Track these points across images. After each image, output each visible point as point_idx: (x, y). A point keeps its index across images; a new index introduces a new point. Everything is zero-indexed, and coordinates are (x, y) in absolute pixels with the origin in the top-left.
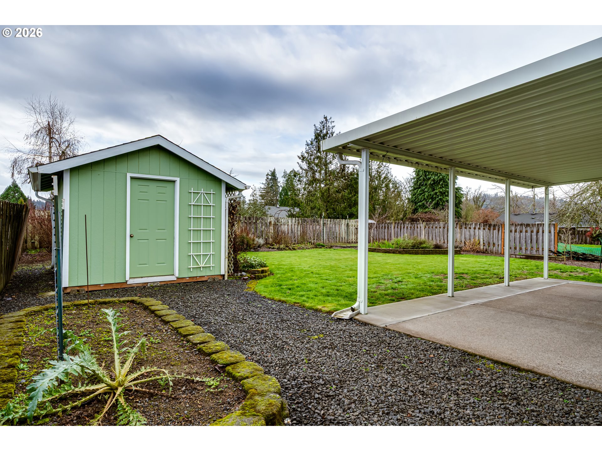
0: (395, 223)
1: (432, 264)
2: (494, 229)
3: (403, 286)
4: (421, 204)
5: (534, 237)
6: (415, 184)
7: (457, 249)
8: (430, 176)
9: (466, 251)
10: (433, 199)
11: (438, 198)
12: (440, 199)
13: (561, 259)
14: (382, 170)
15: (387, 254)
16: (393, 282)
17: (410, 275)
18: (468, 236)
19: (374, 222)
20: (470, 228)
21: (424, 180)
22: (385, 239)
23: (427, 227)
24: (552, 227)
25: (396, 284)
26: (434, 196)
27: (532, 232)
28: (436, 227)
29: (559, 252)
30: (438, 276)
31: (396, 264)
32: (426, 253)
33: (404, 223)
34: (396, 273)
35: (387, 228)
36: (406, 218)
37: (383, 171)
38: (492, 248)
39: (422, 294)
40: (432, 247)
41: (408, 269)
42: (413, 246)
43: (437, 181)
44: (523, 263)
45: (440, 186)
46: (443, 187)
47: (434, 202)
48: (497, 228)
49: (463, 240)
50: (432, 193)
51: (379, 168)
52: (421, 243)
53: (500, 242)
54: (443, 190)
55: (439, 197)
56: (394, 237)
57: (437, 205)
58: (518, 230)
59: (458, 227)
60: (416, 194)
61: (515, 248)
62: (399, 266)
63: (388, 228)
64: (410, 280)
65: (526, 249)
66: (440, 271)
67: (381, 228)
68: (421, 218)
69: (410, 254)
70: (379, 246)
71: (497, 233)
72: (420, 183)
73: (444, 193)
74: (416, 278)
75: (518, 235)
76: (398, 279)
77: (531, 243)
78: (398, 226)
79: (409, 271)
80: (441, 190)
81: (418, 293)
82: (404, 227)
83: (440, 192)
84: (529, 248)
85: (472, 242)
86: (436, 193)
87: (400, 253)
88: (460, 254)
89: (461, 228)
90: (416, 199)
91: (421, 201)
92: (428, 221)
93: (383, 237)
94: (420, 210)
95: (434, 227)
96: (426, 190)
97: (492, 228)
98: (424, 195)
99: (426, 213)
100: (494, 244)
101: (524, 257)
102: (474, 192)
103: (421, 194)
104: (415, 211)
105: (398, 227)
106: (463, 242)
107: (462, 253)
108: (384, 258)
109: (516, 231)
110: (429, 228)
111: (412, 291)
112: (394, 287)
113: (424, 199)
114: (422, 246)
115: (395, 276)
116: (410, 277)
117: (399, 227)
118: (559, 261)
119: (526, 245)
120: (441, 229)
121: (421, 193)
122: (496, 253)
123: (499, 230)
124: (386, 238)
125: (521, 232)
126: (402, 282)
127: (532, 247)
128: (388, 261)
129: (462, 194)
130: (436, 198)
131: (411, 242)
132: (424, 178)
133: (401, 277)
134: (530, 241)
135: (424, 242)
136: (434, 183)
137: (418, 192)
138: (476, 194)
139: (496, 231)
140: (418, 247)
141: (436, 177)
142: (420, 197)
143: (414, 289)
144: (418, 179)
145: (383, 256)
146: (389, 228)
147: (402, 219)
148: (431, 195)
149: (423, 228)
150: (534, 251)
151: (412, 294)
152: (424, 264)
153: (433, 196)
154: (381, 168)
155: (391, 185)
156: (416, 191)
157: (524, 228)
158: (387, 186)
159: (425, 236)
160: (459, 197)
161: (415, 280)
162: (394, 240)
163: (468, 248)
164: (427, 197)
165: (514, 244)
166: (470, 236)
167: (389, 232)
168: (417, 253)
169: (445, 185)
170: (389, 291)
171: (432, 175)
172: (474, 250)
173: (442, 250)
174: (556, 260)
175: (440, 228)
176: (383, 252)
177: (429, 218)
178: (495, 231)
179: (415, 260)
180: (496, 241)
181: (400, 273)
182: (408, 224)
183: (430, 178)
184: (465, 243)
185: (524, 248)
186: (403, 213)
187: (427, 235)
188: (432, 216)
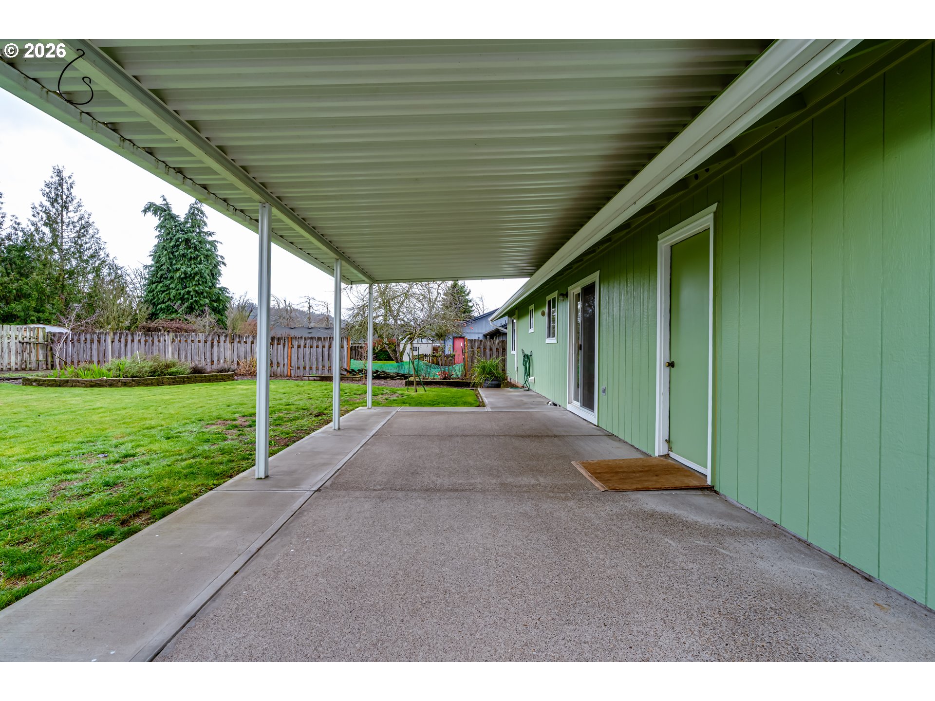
0: (114, 334)
1: (193, 401)
2: (278, 344)
3: (137, 471)
4: (163, 306)
5: (326, 353)
6: (153, 276)
7: (229, 373)
8: (179, 266)
9: (240, 375)
10: (183, 299)
11: (192, 299)
12: (196, 301)
13: (358, 379)
14: (86, 243)
15: (96, 389)
16: (108, 463)
17: (153, 432)
18: (243, 353)
19: (66, 331)
20: (246, 342)
21: (169, 271)
22: (91, 362)
23: (177, 341)
24: (345, 341)
25: (118, 466)
26: (186, 296)
27: (324, 347)
28: (192, 341)
29: (353, 371)
30: (215, 427)
31: (117, 409)
32: (177, 382)
33: (132, 335)
34: (117, 432)
35: (96, 342)
36: (137, 327)
37: (88, 245)
38: (275, 369)
39: (193, 485)
40: (189, 371)
41: (145, 419)
42: (153, 373)
43: (191, 274)
44: (324, 387)
45: (194, 283)
46: (199, 284)
47: (186, 305)
48: (282, 342)
49: (236, 360)
50: (182, 292)
51: (79, 237)
52: (168, 366)
53: (286, 360)
54: (200, 289)
55: (194, 299)
56: (113, 357)
57: (191, 309)
58: (308, 345)
59: (228, 341)
60: (153, 291)
61: (305, 368)
62: (123, 412)
63: (99, 342)
64: (154, 447)
65: (317, 369)
66: (215, 414)
67: (82, 342)
68: (163, 327)
69: (147, 385)
70: (78, 375)
71: (282, 348)
72: (162, 275)
73: (202, 293)
74: (169, 438)
75: (307, 349)
76: (123, 450)
77: (322, 360)
78: (120, 338)
79: (148, 423)
80: (197, 289)
81: (181, 484)
82: (133, 341)
83: (196, 291)
84: (320, 367)
85: (248, 362)
86: (189, 292)
87: (125, 384)
88: (234, 380)
89: (232, 342)
90: (154, 298)
91: (163, 302)
92: (176, 331)
93: (88, 358)
94: (162, 316)
95: (189, 341)
96: (172, 286)
97: (276, 342)
98: (169, 294)
99: (172, 320)
100: (278, 363)
101: (318, 378)
102: (238, 299)
103: (163, 292)
104: (153, 316)
105: (120, 341)
106: (235, 362)
107: (236, 377)
108: (88, 398)
109: (305, 346)
110: (180, 341)
111: (166, 483)
112: (111, 477)
113: (169, 299)
114: (170, 370)
115: (114, 442)
116: (153, 440)
117: (123, 340)
118: (356, 381)
119: (317, 364)
120: (201, 344)
121: (163, 289)
122: (281, 375)
123: (284, 345)
124: (95, 359)
125: (311, 347)
126: (134, 456)
127: (324, 366)
128: (98, 405)
129: (227, 297)
130: (188, 299)
131: (148, 365)
132: (168, 268)
133: (132, 441)
134: (321, 358)
135: (174, 365)
136: (186, 278)
137: (159, 287)
138: (242, 301)
139: (281, 347)
140: (162, 372)
141: (189, 269)
142: (161, 296)
143: (170, 475)
144: (159, 268)
145: (87, 395)
146: (102, 341)
147: (129, 329)
148: (180, 293)
149: (169, 342)
150: (326, 370)
151: (167, 490)
152: (179, 402)
153: (184, 295)
154: (85, 239)
155: (105, 271)
156: (154, 286)
157: (315, 342)
158: (97, 270)
159: (173, 354)
160: (223, 301)
161: (166, 445)
162: (112, 361)
163: (243, 371)
164: (174, 297)
165: (303, 363)
166: (246, 353)
167: (102, 349)
168: (160, 383)
169: (203, 282)
170: (96, 499)
171: (182, 265)
172: (251, 372)
173: (205, 376)
174: (353, 380)
175: (199, 341)
176: (86, 386)
177: (178, 328)
178: (279, 346)
179: (159, 397)
180: (280, 360)
181: (128, 430)
182: (139, 336)
183: (178, 270)
184: (238, 363)
185: (314, 367)
186: (130, 317)
187: (176, 353)
188: (183, 325)
